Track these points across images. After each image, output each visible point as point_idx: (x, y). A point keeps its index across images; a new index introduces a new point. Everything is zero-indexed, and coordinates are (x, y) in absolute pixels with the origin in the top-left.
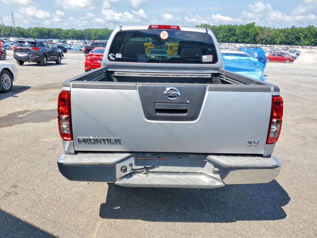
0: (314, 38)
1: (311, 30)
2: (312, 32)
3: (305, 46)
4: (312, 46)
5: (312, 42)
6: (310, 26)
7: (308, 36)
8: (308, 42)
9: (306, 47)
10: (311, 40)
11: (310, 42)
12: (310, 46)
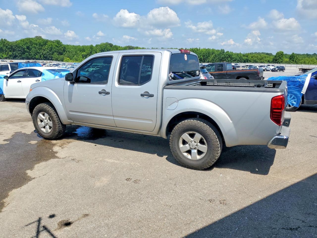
0: (10, 51)
1: (5, 44)
2: (7, 45)
3: (4, 59)
4: (11, 59)
5: (10, 56)
6: (2, 39)
7: (4, 49)
8: (6, 56)
9: (6, 60)
10: (8, 53)
11: (8, 56)
12: (9, 59)
